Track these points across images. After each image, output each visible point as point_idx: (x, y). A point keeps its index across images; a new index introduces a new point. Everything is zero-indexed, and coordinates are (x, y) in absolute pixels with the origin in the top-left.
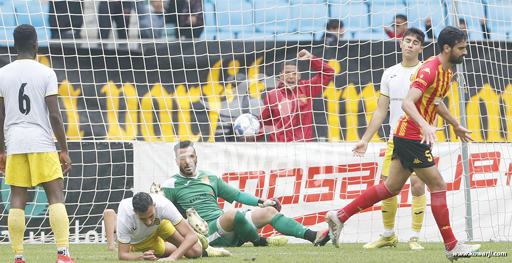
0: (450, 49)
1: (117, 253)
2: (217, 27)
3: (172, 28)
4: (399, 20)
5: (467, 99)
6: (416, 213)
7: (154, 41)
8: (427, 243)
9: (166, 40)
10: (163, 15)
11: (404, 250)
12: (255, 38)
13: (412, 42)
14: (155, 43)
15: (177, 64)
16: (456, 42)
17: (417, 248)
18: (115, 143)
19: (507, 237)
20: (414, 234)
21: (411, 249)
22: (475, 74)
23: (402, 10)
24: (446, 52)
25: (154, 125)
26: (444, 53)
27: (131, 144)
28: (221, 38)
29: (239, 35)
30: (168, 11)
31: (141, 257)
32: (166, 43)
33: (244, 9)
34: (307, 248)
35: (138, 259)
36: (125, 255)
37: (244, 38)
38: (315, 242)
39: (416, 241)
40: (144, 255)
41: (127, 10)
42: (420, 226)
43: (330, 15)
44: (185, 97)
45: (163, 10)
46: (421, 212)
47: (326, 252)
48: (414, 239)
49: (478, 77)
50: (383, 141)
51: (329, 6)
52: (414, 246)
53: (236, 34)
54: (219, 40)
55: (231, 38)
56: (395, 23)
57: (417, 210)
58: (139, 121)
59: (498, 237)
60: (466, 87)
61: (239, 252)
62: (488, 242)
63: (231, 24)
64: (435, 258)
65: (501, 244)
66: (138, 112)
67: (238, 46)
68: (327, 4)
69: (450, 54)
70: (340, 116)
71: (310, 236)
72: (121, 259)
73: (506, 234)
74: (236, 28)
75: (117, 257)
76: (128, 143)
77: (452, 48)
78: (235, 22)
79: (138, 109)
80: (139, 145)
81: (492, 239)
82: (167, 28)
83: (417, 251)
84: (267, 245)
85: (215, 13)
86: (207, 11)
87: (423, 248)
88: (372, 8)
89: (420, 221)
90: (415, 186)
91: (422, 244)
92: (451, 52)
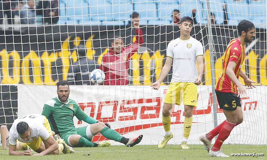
0: (245, 33)
1: (8, 151)
2: (66, 17)
3: (40, 18)
4: (176, 13)
5: (215, 60)
6: (186, 127)
7: (28, 26)
8: (191, 145)
9: (36, 25)
10: (35, 10)
11: (178, 149)
12: (91, 24)
13: (188, 26)
14: (29, 27)
15: (41, 39)
16: (249, 29)
17: (185, 148)
18: (7, 86)
19: (239, 142)
20: (184, 139)
21: (182, 149)
22: (219, 45)
23: (177, 7)
24: (243, 35)
25: (30, 76)
26: (242, 36)
27: (16, 86)
28: (69, 24)
29: (80, 22)
30: (38, 7)
31: (22, 154)
32: (36, 27)
33: (83, 6)
34: (120, 148)
35: (21, 155)
36: (13, 152)
37: (83, 23)
38: (128, 144)
39: (185, 144)
40: (25, 152)
41: (13, 7)
42: (188, 135)
43: (134, 9)
44: (49, 59)
45: (35, 7)
46: (189, 127)
47: (131, 150)
48: (184, 143)
49: (221, 46)
50: (165, 84)
51: (134, 4)
52: (184, 147)
53: (78, 21)
54: (67, 24)
55: (75, 24)
56: (173, 14)
57: (187, 125)
58: (21, 74)
59: (234, 141)
60: (214, 52)
61: (80, 151)
62: (228, 144)
63: (75, 15)
64: (196, 154)
65: (235, 145)
66: (20, 68)
67: (79, 28)
68: (132, 3)
69: (245, 37)
70: (140, 69)
71: (124, 141)
72: (10, 154)
73: (238, 140)
74: (78, 17)
75: (8, 153)
76: (14, 86)
77: (246, 33)
78: (78, 13)
79: (21, 67)
80: (21, 87)
81: (230, 143)
82: (37, 18)
83: (186, 150)
84: (97, 146)
85: (66, 9)
86: (61, 7)
87: (189, 148)
88: (159, 6)
89: (189, 132)
90: (187, 111)
91: (189, 146)
92: (246, 35)
